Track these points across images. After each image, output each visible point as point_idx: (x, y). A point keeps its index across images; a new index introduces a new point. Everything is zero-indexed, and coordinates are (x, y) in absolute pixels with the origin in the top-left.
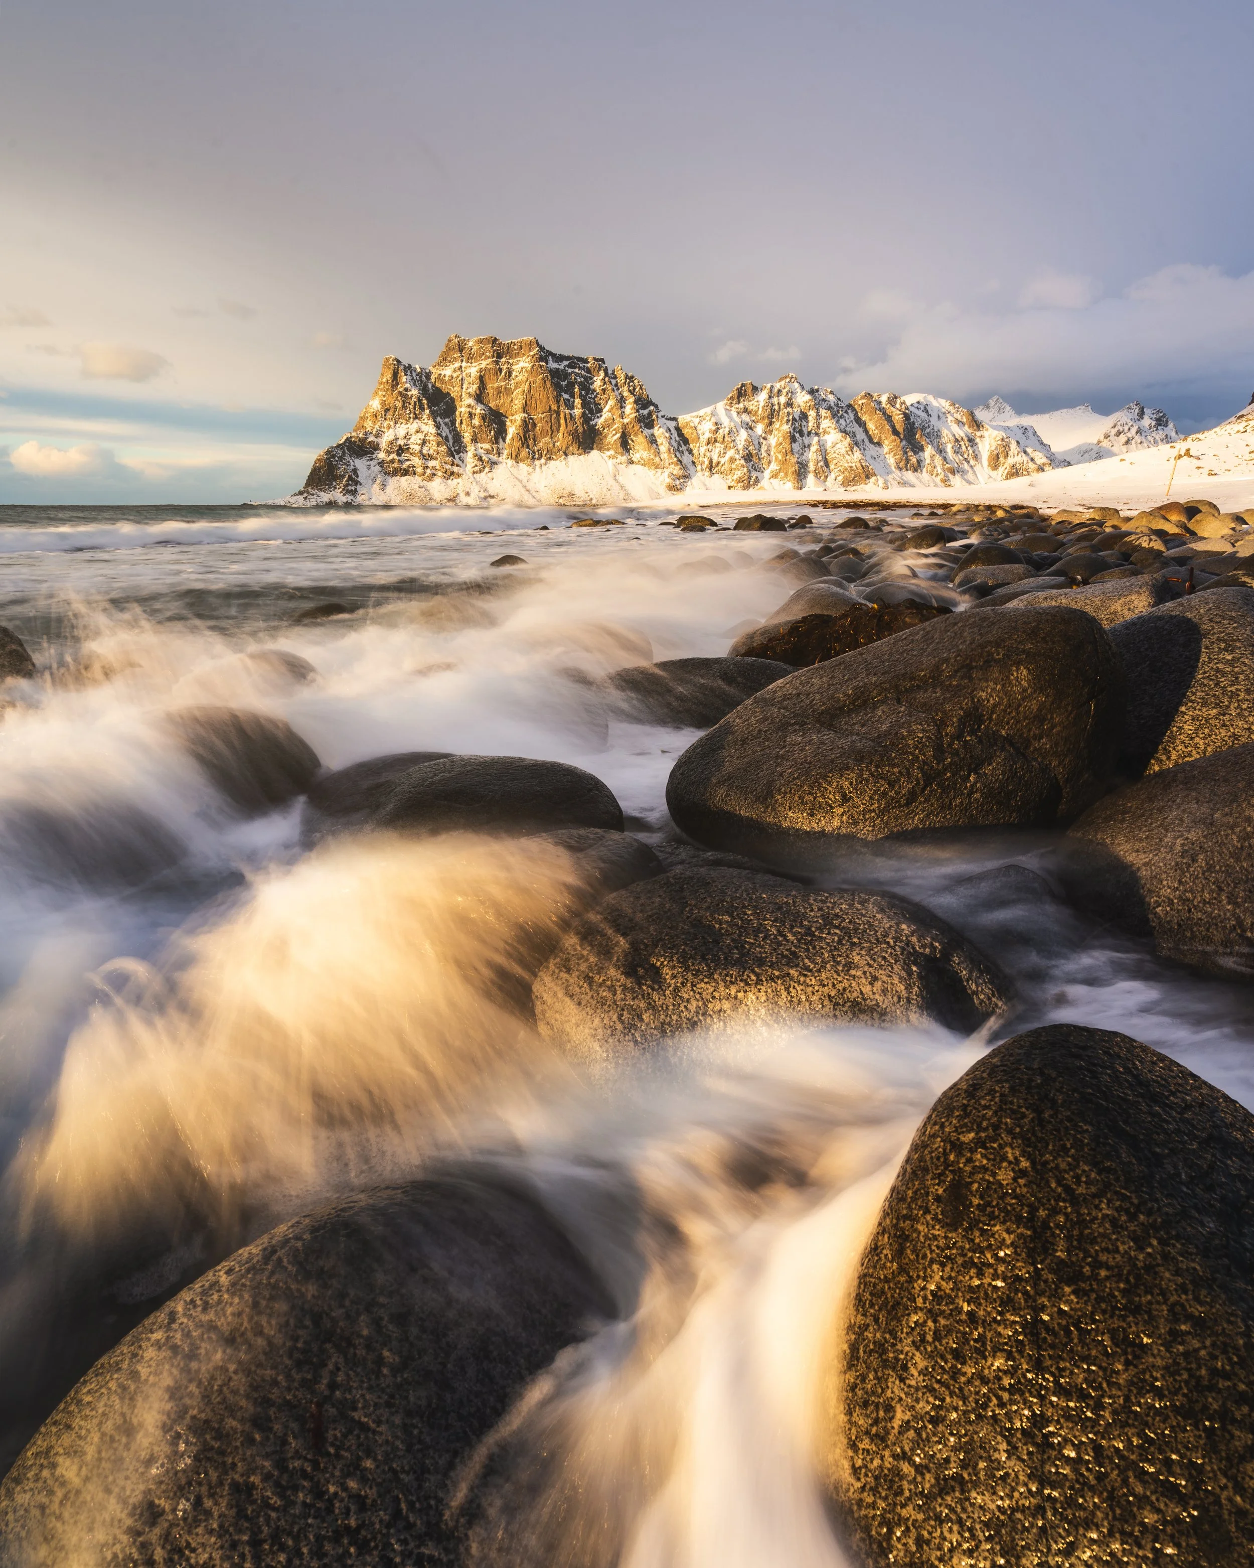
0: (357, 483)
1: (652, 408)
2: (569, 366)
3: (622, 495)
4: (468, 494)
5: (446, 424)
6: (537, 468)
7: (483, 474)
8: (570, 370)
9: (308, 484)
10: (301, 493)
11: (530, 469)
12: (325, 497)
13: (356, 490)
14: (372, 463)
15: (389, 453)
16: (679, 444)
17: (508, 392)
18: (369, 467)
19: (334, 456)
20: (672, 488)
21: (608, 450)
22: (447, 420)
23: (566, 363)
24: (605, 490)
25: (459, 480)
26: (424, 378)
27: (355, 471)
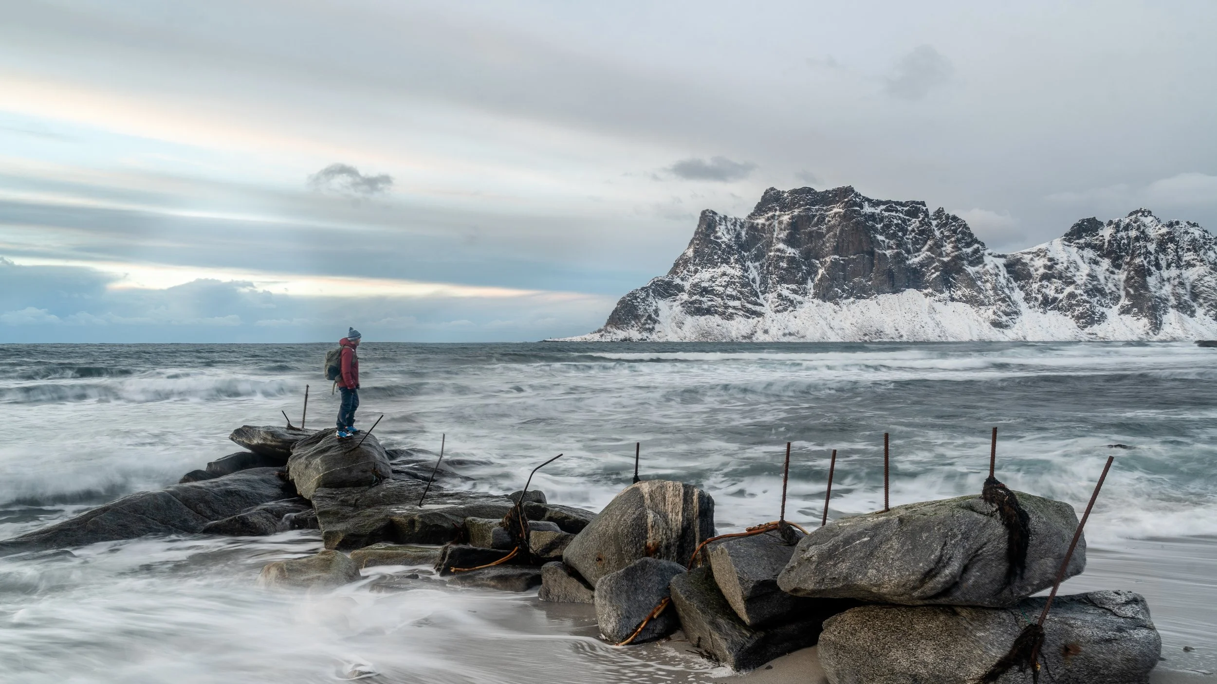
0: (655, 322)
1: (976, 246)
2: (886, 210)
3: (938, 331)
4: (766, 332)
5: (755, 267)
6: (845, 308)
7: (786, 313)
8: (886, 214)
9: (608, 323)
10: (600, 331)
11: (836, 308)
12: (620, 335)
13: (653, 328)
14: (675, 304)
15: (691, 294)
16: (1008, 280)
17: (821, 236)
18: (671, 307)
19: (636, 298)
20: (997, 324)
21: (926, 288)
22: (757, 264)
23: (883, 207)
24: (917, 327)
25: (760, 319)
26: (738, 227)
27: (656, 311)
